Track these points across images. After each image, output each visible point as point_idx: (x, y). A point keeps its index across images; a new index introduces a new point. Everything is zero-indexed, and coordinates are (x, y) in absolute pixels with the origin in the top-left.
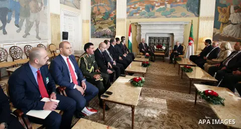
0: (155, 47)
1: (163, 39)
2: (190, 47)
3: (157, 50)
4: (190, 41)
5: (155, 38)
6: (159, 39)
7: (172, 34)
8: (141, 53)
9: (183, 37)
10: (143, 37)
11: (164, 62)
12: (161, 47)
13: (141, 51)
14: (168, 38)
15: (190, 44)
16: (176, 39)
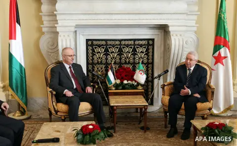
0: (111, 75)
1: (134, 44)
2: (220, 67)
3: (117, 86)
4: (217, 48)
5: (106, 45)
6: (121, 45)
7: (164, 29)
8: (62, 107)
9: (194, 36)
10: (65, 41)
11: (145, 129)
12: (130, 75)
13: (60, 97)
14: (150, 43)
15: (218, 59)
16: (175, 41)
